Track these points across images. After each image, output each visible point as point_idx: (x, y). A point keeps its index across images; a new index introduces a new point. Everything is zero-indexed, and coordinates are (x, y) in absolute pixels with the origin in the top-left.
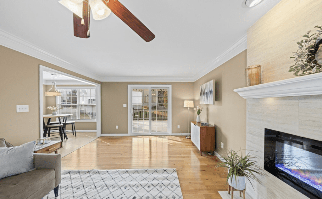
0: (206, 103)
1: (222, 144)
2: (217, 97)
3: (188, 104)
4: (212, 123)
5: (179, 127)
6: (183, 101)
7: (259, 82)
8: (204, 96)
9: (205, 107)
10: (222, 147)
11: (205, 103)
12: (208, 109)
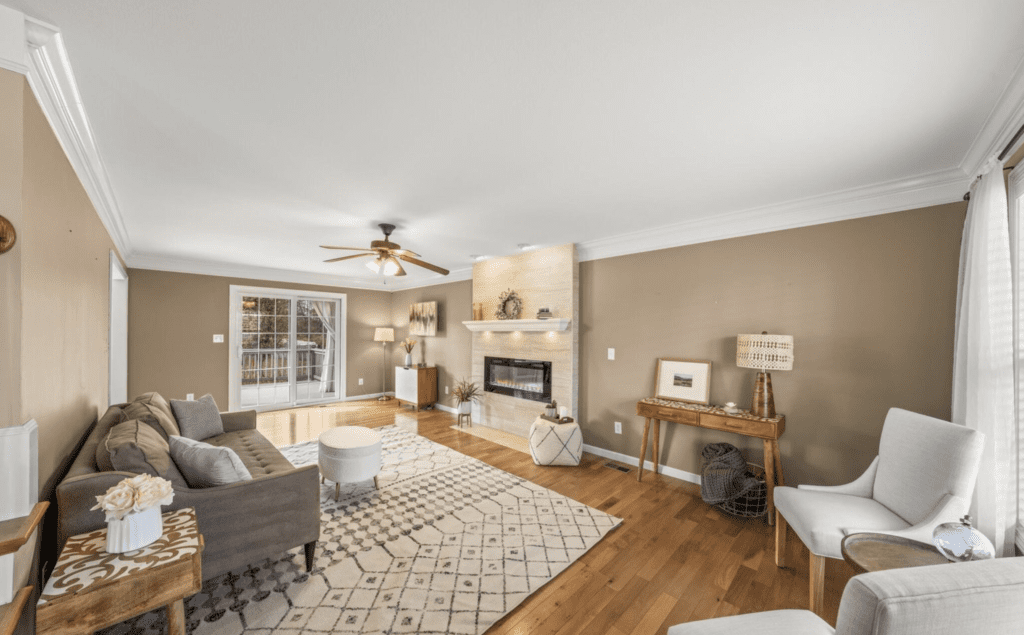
0: (423, 334)
1: (447, 388)
2: (441, 328)
3: (383, 335)
4: (430, 364)
5: (361, 382)
6: (373, 328)
7: (481, 318)
8: (418, 323)
9: (419, 341)
10: (447, 392)
11: (421, 332)
12: (423, 344)
